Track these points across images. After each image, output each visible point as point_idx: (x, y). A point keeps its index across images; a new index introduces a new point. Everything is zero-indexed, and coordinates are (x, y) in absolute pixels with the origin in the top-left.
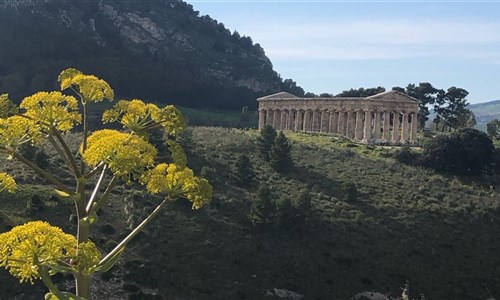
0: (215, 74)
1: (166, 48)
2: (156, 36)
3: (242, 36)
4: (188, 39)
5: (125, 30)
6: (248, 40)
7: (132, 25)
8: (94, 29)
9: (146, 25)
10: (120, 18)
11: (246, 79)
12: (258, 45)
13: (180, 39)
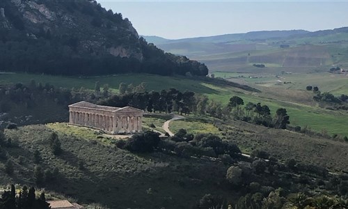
0: (92, 44)
1: (57, 26)
2: (50, 17)
3: (114, 13)
4: (73, 19)
5: (26, 14)
6: (119, 16)
7: (32, 11)
8: (4, 15)
9: (41, 10)
10: (23, 6)
11: (115, 48)
12: (127, 19)
13: (67, 19)
